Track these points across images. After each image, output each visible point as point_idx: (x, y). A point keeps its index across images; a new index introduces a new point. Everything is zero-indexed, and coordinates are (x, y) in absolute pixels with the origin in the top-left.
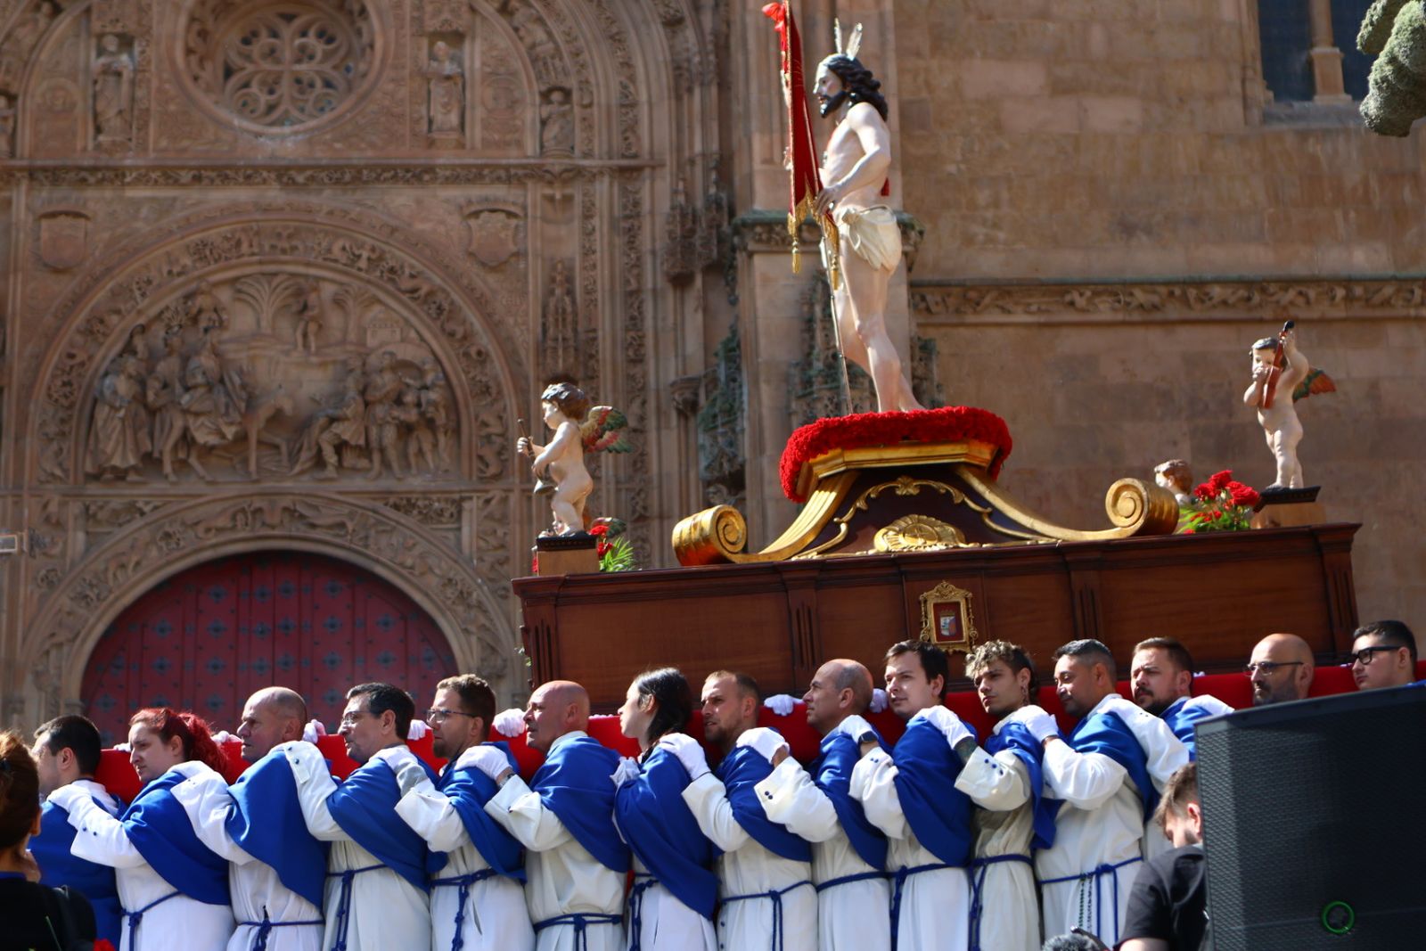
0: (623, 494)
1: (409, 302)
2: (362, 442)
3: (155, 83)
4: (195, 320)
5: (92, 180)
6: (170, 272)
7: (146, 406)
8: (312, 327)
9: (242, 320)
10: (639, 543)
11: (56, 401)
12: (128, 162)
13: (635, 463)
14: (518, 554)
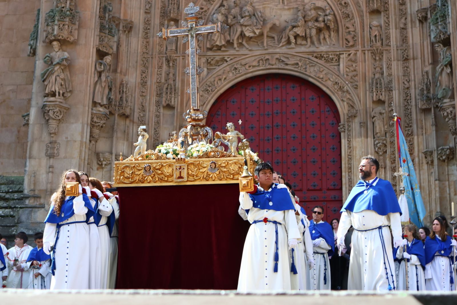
0: (399, 51)
2: (304, 35)
10: (406, 68)
13: (403, 40)
14: (361, 73)
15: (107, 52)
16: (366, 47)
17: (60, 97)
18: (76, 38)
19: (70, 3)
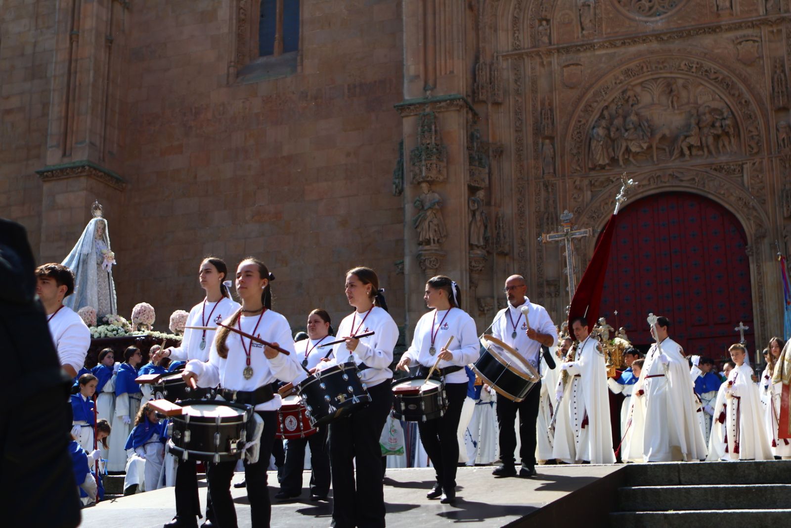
1: (714, 83)
2: (699, 144)
3: (603, 7)
4: (627, 101)
5: (582, 50)
6: (616, 83)
7: (610, 138)
8: (675, 99)
9: (646, 98)
11: (575, 140)
12: (595, 41)
14: (768, 185)
15: (479, 186)
16: (773, 153)
17: (435, 245)
18: (445, 176)
19: (435, 138)
